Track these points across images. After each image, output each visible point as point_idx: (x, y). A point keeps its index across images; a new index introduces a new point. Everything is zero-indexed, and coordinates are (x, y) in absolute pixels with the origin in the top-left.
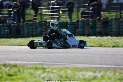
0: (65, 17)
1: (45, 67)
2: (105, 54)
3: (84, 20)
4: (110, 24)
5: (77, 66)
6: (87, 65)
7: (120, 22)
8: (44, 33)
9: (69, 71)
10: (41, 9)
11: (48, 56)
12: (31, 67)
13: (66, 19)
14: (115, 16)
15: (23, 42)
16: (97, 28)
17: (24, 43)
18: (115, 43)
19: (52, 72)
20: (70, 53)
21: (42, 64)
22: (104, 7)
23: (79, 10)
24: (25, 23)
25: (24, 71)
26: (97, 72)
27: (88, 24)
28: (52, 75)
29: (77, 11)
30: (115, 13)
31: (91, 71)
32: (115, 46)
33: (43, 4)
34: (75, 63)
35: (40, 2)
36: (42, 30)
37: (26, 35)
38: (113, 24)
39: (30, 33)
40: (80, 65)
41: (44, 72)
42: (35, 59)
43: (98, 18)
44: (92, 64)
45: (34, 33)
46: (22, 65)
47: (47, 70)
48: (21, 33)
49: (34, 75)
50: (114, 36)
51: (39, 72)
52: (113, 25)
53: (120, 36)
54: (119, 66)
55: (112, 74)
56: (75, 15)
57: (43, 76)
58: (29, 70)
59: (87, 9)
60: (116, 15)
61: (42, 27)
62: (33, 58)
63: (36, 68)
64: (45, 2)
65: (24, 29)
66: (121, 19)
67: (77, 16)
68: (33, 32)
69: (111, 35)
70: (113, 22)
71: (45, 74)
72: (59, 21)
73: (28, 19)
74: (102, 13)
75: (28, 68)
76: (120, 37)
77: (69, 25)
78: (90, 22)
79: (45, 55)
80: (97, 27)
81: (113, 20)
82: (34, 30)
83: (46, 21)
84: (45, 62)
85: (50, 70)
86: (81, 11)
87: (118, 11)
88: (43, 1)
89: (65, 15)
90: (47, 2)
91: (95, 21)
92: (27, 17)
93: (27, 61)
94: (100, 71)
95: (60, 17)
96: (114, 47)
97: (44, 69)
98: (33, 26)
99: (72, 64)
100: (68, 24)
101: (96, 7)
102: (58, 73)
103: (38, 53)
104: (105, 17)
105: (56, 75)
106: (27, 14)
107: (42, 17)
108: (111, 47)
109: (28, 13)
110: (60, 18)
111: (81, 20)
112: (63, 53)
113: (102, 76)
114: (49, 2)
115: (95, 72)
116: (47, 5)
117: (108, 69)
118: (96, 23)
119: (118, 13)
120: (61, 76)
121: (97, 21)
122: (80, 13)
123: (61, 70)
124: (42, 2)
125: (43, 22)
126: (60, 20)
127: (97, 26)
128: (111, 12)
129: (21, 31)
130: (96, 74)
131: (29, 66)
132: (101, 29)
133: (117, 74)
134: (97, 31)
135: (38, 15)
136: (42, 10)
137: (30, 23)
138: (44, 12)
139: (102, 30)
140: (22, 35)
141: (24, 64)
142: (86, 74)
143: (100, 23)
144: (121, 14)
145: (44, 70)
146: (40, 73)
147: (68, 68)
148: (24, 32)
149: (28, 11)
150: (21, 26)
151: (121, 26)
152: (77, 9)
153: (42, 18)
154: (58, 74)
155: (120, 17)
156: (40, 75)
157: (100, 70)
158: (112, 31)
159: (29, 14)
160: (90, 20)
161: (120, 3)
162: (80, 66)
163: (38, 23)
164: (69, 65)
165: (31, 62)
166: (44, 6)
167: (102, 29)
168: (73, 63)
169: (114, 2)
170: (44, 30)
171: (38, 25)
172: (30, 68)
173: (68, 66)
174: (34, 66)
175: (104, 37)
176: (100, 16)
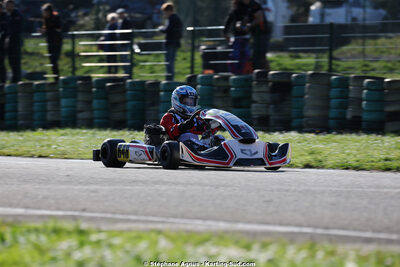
0: (152, 67)
1: (84, 226)
2: (279, 190)
3: (211, 77)
4: (295, 91)
5: (189, 227)
6: (222, 225)
7: (330, 85)
8: (80, 115)
9: (163, 243)
10: (74, 36)
11: (95, 191)
12: (39, 225)
13: (152, 72)
14: (312, 67)
15: (13, 146)
16: (254, 105)
17: (16, 147)
18: (312, 153)
19: (110, 246)
20: (164, 183)
21: (74, 218)
22: (278, 36)
23: (196, 44)
24: (21, 83)
25: (15, 240)
26: (256, 247)
27: (226, 90)
28: (108, 254)
29: (189, 47)
30: (314, 55)
31: (237, 243)
32: (313, 164)
33: (81, 22)
34: (183, 217)
35: (69, 16)
36: (75, 107)
37: (21, 122)
38: (306, 90)
39: (37, 116)
40: (199, 222)
41: (82, 244)
42: (52, 201)
43: (257, 71)
44: (237, 221)
45: (50, 117)
46: (10, 220)
47: (94, 237)
48: (8, 115)
49: (51, 254)
50: (310, 132)
51: (65, 244)
52: (307, 96)
53: (329, 133)
54: (327, 228)
55: (304, 254)
56: (185, 59)
57: (78, 255)
58: (33, 237)
59: (221, 43)
60: (317, 62)
61: (75, 97)
62: (45, 198)
63: (57, 231)
64: (85, 15)
65: (17, 102)
66: (334, 77)
67: (189, 65)
68: (46, 111)
69: (301, 129)
70: (308, 85)
71: (87, 251)
72: (130, 78)
73: (29, 71)
74: (269, 56)
75: (29, 231)
76: (329, 136)
77: (162, 93)
78: (231, 84)
79: (86, 187)
80: (255, 102)
81: (307, 79)
82: (49, 106)
83: (90, 78)
84: (84, 210)
85: (102, 236)
86: (203, 47)
87: (323, 51)
88: (80, 13)
89: (151, 58)
90: (94, 17)
91: (249, 81)
92: (25, 63)
93: (27, 207)
94: (264, 246)
95: (133, 65)
96: (308, 166)
97: (81, 232)
98: (45, 91)
99: (172, 220)
100: (162, 87)
101: (248, 36)
102: (128, 246)
103: (60, 183)
104: (280, 69)
105: (120, 254)
106: (26, 53)
107: (77, 65)
108: (297, 167)
109: (29, 50)
110: (135, 70)
111: (202, 78)
112: (145, 183)
113: (270, 261)
114: (100, 15)
115: (248, 247)
116: (93, 26)
117: (292, 238)
118: (251, 87)
119: (322, 57)
120: (138, 259)
121: (255, 83)
122: (201, 53)
123: (139, 238)
124: (77, 16)
125: (80, 82)
126: (134, 76)
127: (255, 97)
128: (301, 54)
129: (8, 107)
130: (252, 255)
131: (32, 225)
132: (267, 107)
133: (320, 255)
134: (253, 113)
135: (62, 56)
136: (77, 40)
137: (36, 83)
138: (83, 48)
139: (271, 111)
140: (8, 122)
141: (15, 216)
142: (218, 254)
143: (264, 88)
144: (334, 62)
145: (83, 238)
146: (70, 247)
147: (160, 232)
148: (17, 111)
149: (29, 45)
150: (6, 91)
151: (334, 100)
152: (190, 41)
153: (74, 69)
154: (127, 252)
155: (330, 69)
156: (68, 255)
157: (265, 240)
158: (301, 117)
159: (32, 54)
160: (234, 77)
161: (331, 25)
162: (199, 225)
163: (61, 84)
164: (163, 222)
165: (39, 208)
166: (82, 27)
167: (272, 106)
168: (175, 217)
169: (311, 20)
170: (80, 106)
171: (61, 89)
172: (37, 231)
173: (159, 226)
174: (51, 224)
175: (277, 134)
176: (264, 65)
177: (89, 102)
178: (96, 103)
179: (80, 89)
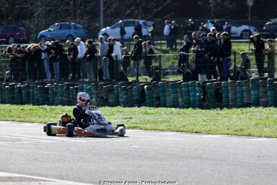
177: (266, 92)
178: (269, 93)
179: (261, 85)
